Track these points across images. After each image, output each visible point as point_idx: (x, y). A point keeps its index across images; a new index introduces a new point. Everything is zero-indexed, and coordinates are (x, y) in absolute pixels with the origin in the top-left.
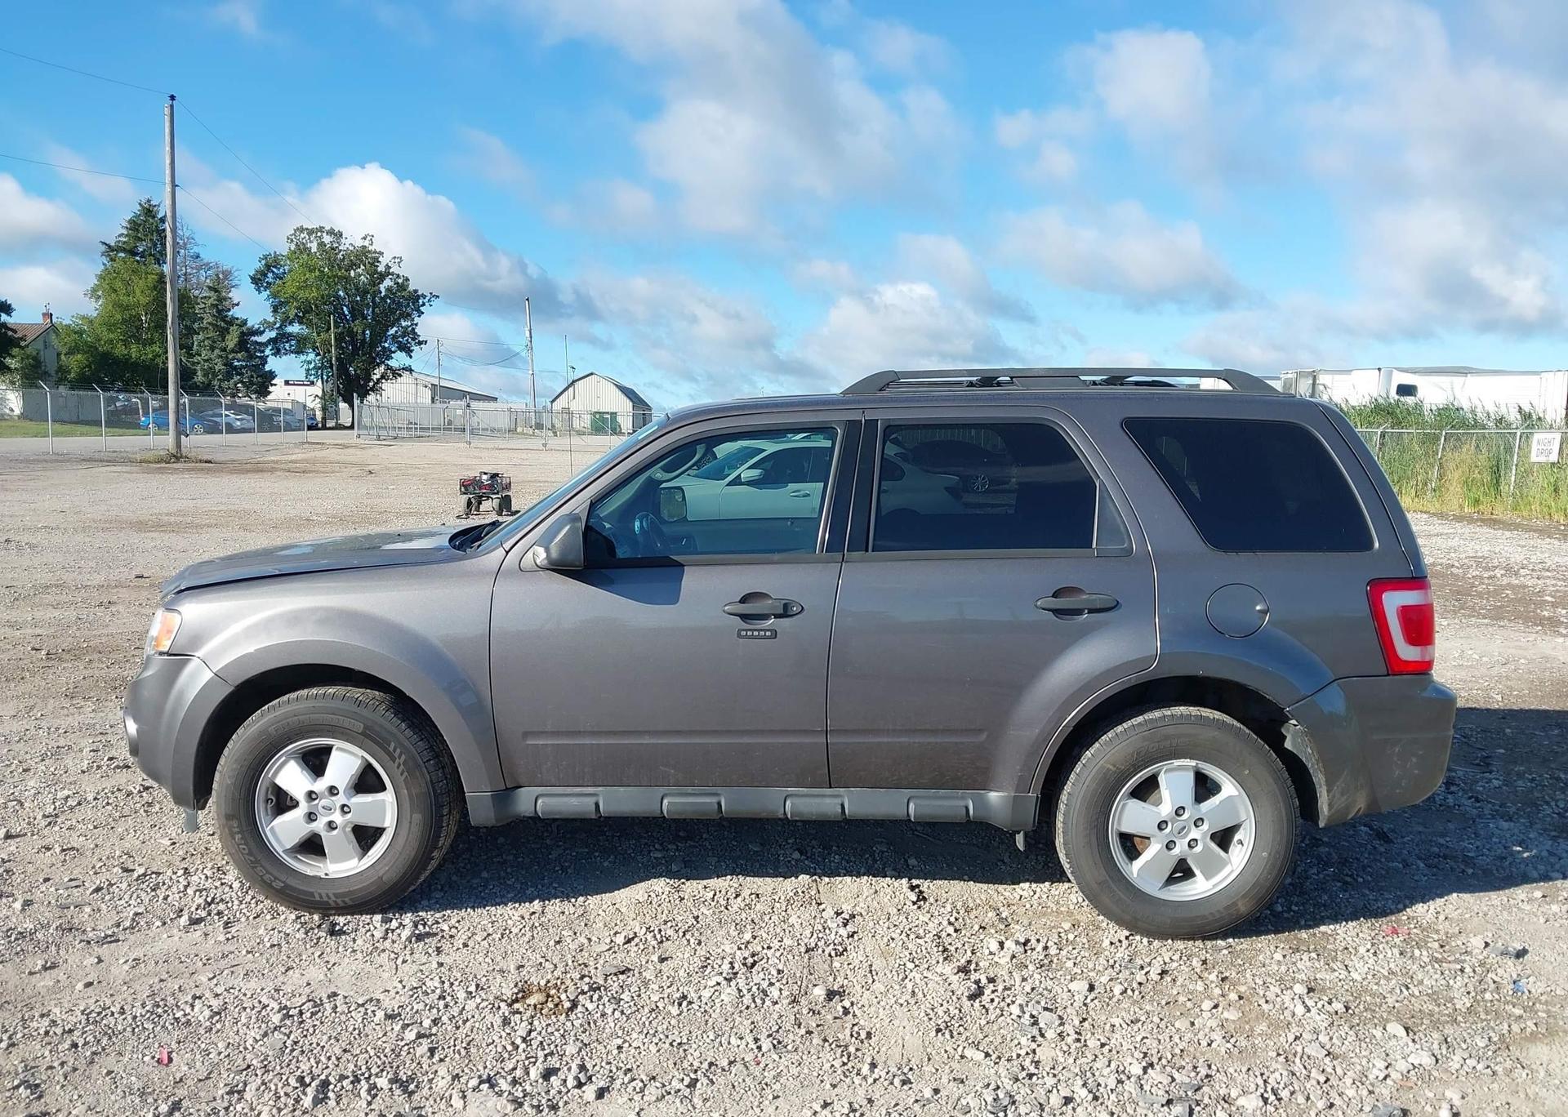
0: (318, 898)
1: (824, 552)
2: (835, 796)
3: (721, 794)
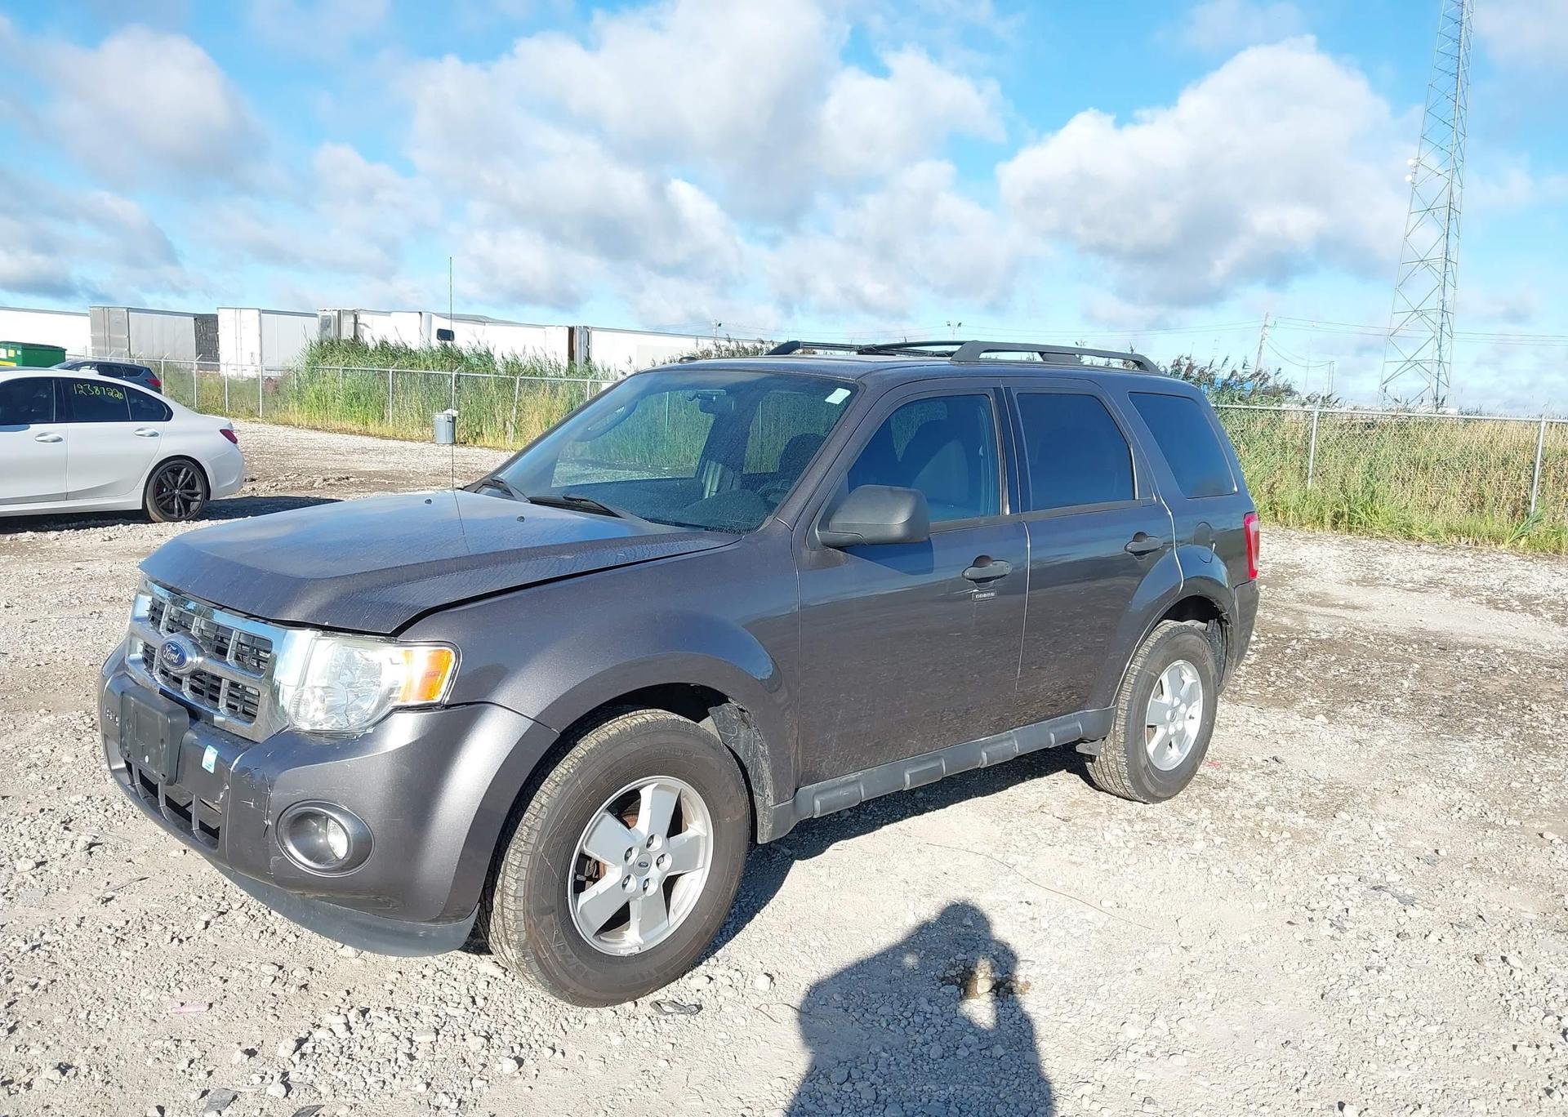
0: (641, 981)
1: (1008, 512)
2: (1010, 738)
3: (942, 757)
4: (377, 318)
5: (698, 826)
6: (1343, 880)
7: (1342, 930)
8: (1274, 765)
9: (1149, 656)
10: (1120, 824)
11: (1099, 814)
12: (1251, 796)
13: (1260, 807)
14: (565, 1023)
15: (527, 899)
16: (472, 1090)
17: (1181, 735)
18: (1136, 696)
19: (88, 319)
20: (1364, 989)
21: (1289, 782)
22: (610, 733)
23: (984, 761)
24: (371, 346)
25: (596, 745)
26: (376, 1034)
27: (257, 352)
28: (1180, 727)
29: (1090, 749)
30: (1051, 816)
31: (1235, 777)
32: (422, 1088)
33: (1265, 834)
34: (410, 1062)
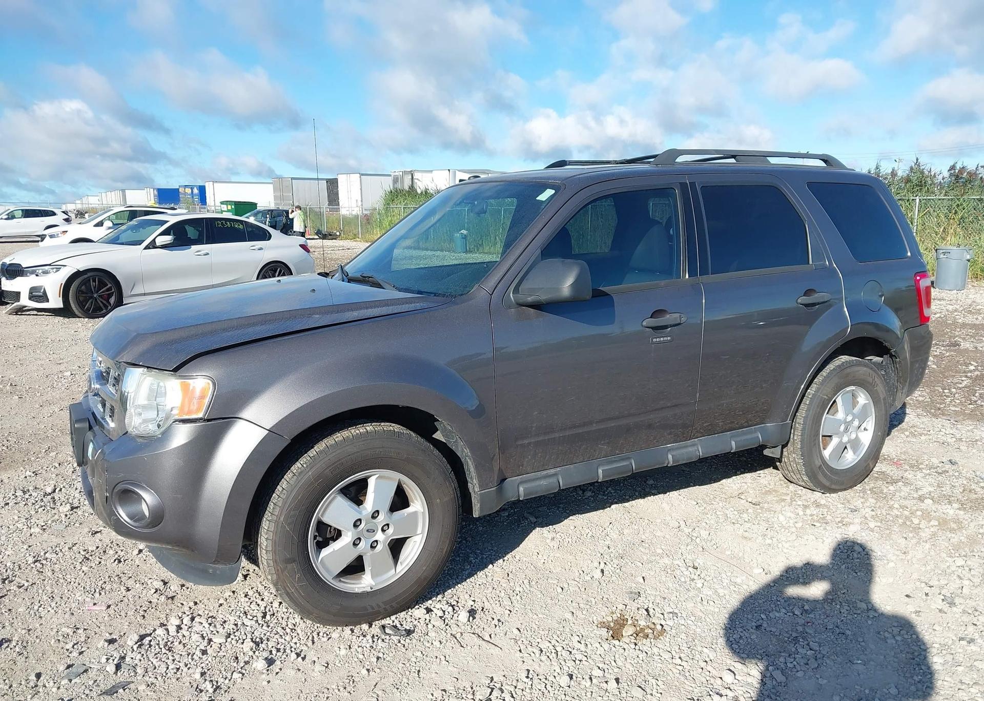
0: (370, 610)
1: (687, 277)
2: (694, 445)
3: (631, 458)
4: (425, 174)
5: (418, 505)
6: (969, 563)
7: (952, 604)
8: (948, 467)
9: (822, 384)
10: (797, 509)
11: (784, 500)
12: (917, 490)
13: (921, 499)
14: (315, 636)
15: (274, 552)
16: (230, 680)
17: (856, 444)
18: (811, 413)
19: (271, 186)
20: (949, 658)
21: (955, 480)
22: (336, 440)
23: (670, 460)
24: (419, 191)
25: (325, 448)
26: (192, 634)
27: (360, 199)
28: (853, 436)
29: (773, 453)
30: (745, 501)
31: (909, 475)
32: (198, 676)
33: (916, 521)
34: (201, 656)
